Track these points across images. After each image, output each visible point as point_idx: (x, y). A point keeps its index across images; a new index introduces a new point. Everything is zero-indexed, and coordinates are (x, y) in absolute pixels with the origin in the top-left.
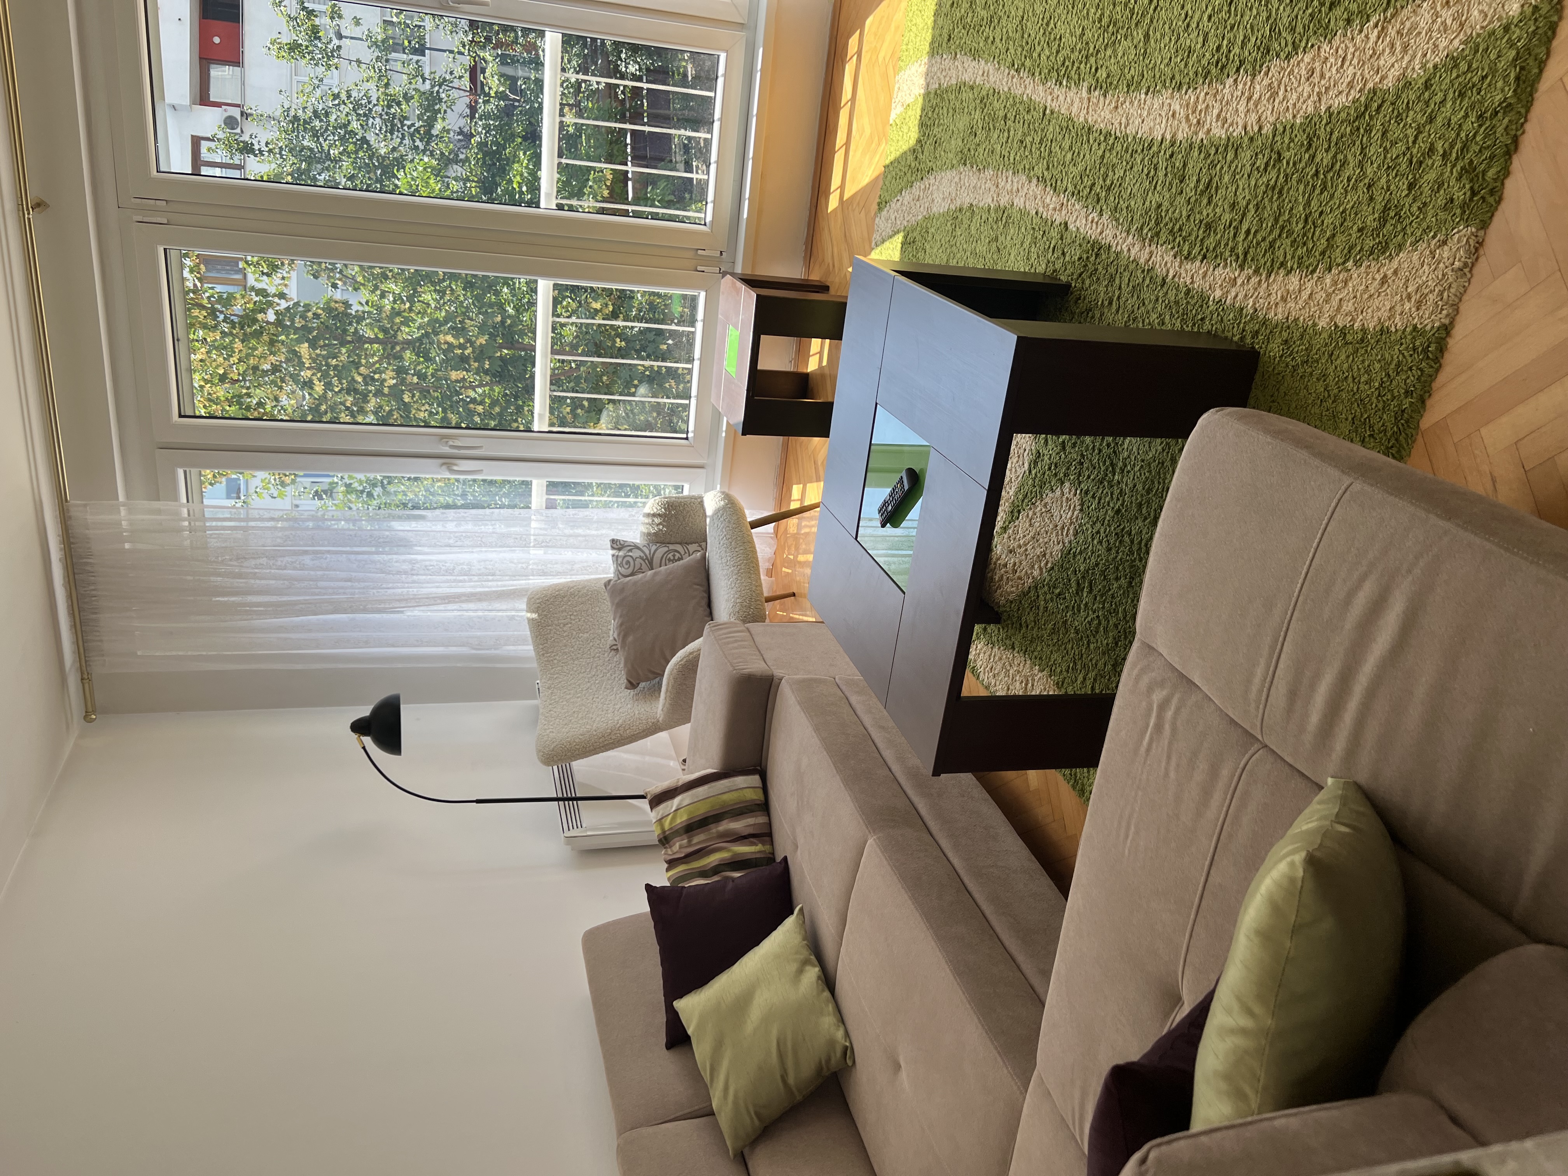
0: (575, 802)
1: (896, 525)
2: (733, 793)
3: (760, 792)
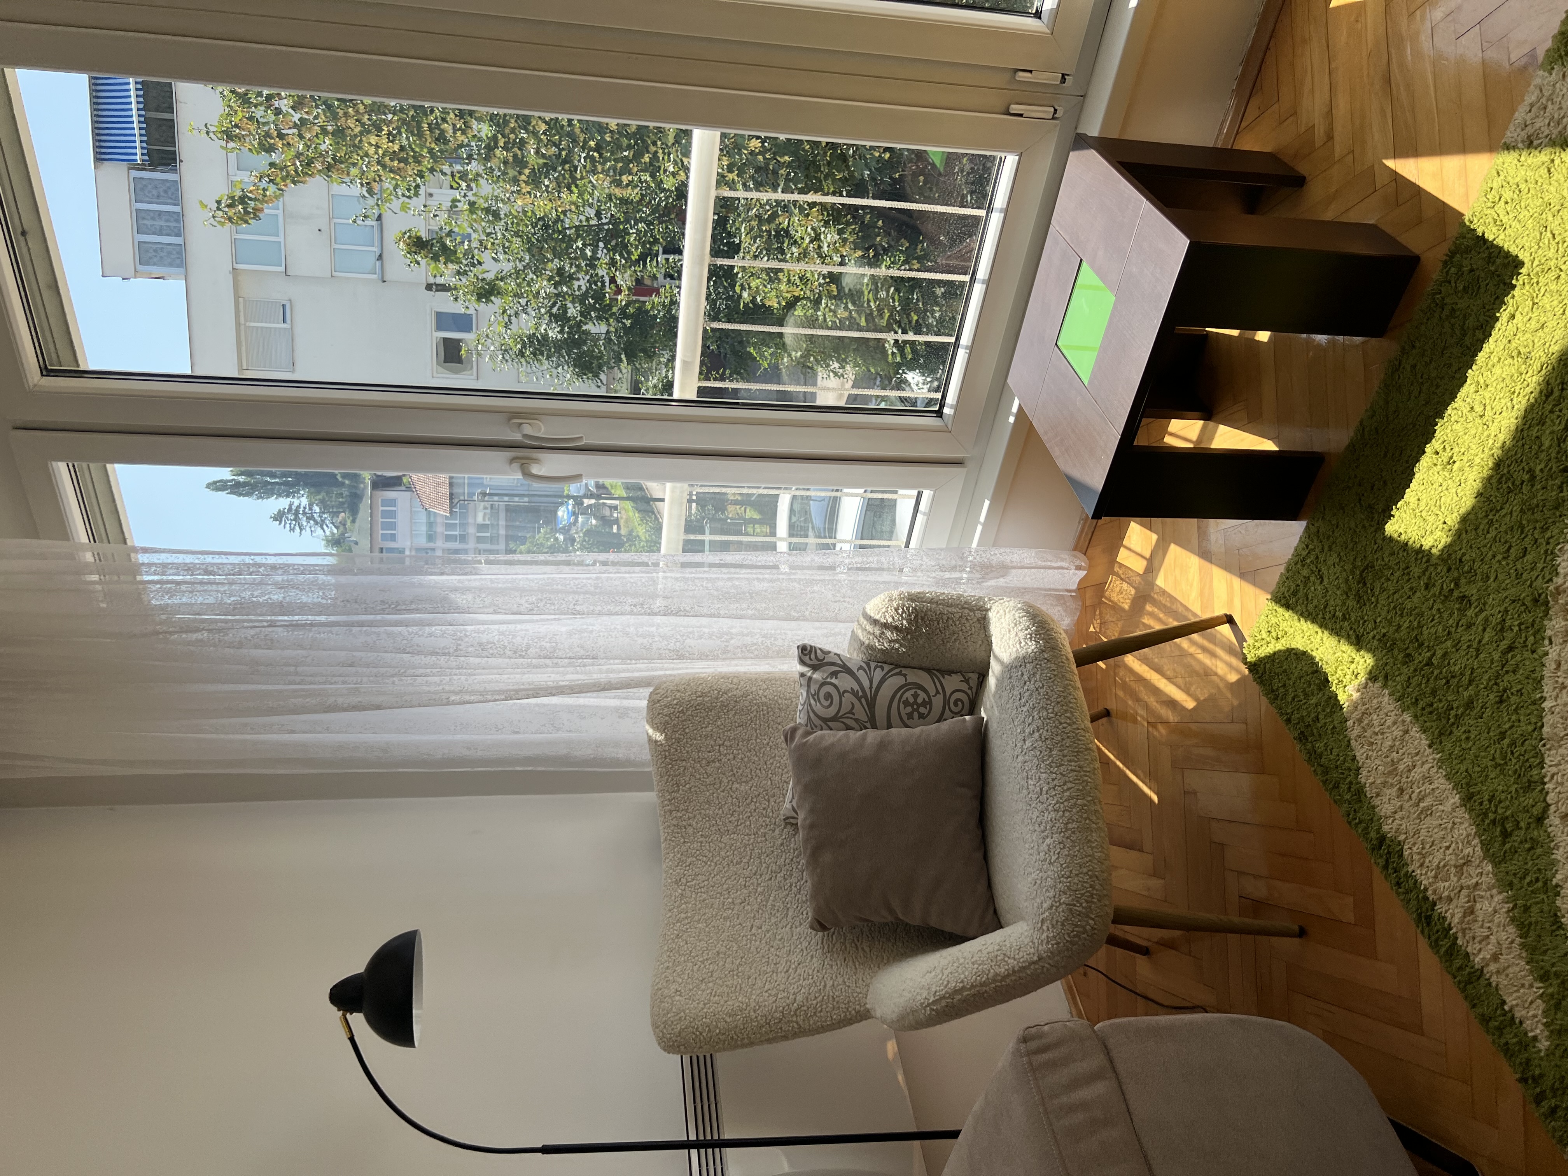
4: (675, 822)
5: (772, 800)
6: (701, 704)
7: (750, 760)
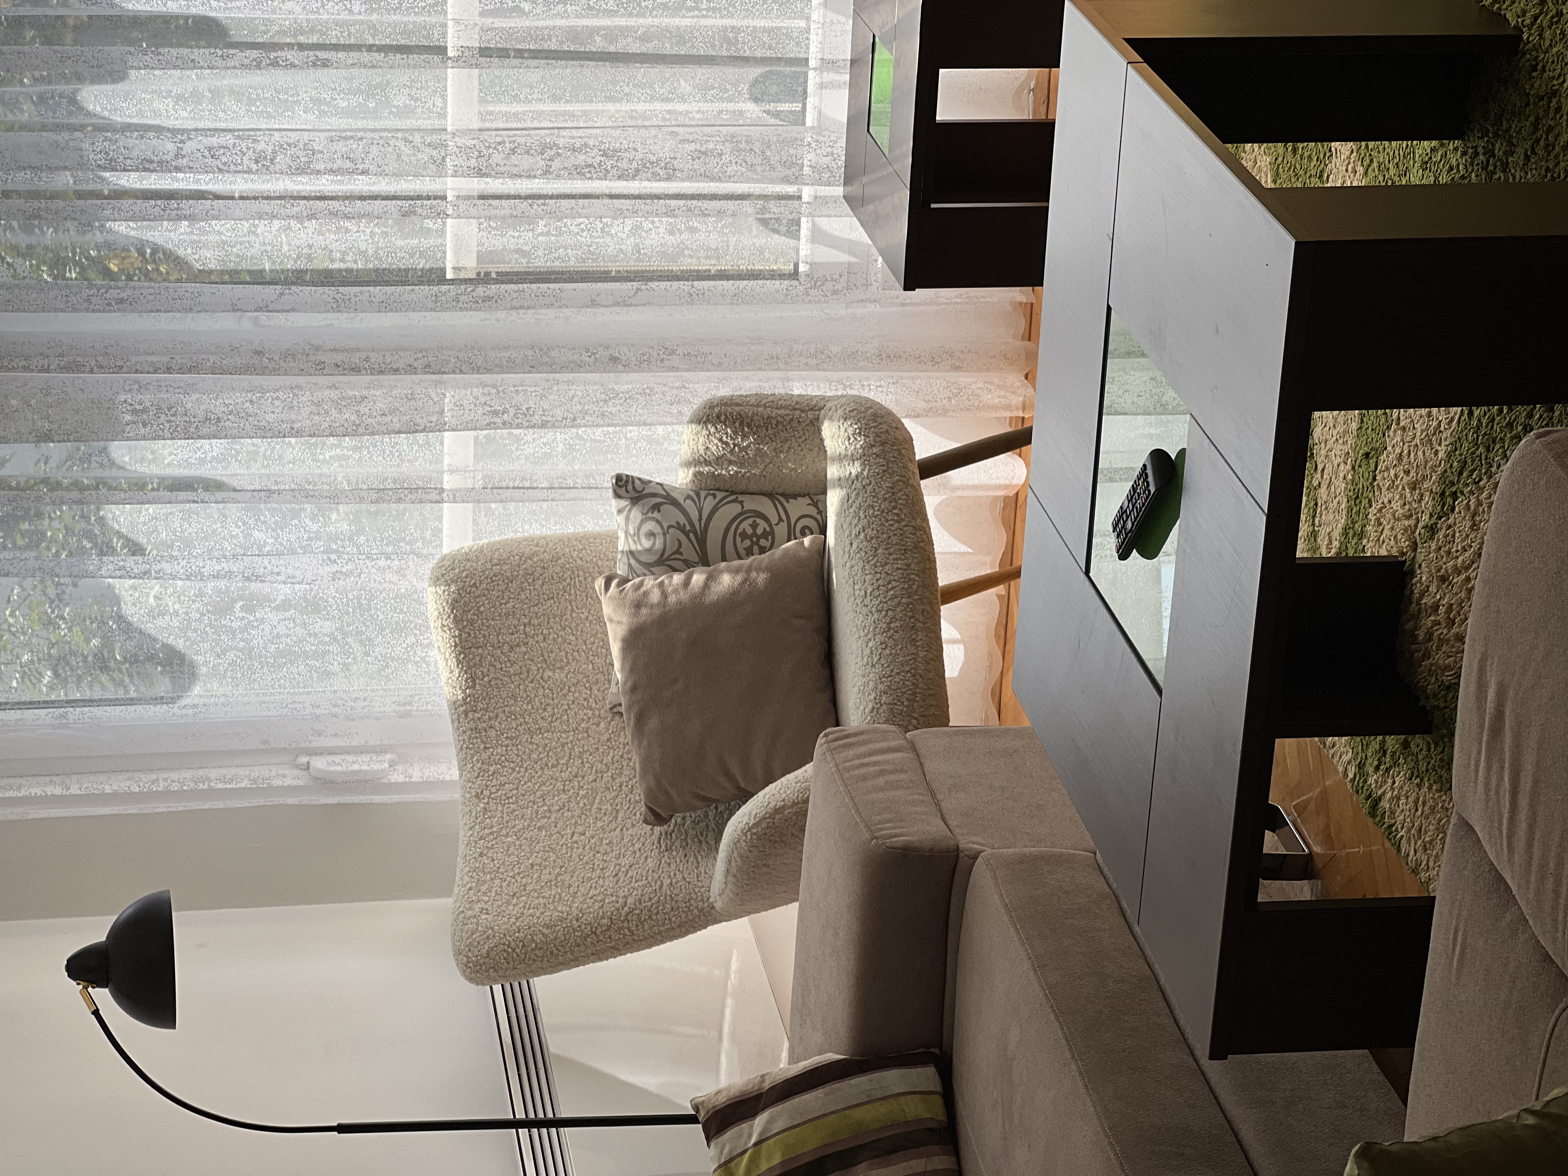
0: (553, 1131)
1: (1150, 551)
2: (877, 1105)
3: (938, 1101)
4: (472, 725)
5: (595, 688)
6: (500, 573)
7: (565, 641)
